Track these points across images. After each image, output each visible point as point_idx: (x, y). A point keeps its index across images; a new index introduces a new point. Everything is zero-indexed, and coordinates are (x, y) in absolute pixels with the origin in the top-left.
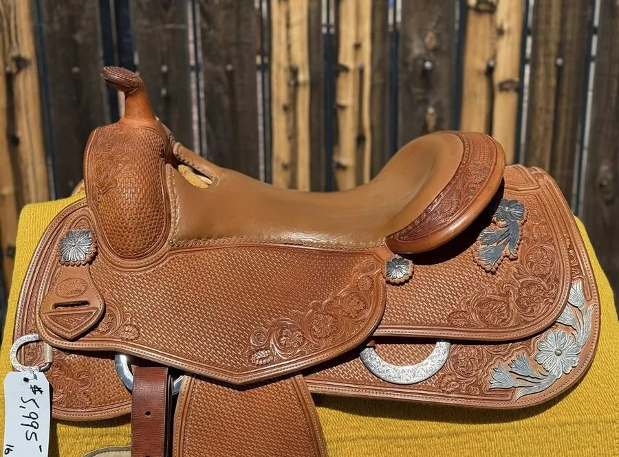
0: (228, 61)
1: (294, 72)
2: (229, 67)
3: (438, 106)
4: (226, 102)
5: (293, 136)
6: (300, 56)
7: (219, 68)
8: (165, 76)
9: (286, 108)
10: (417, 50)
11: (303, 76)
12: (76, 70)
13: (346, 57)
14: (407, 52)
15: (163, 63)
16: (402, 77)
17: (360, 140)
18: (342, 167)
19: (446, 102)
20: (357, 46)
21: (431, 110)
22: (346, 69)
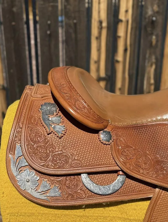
0: (75, 18)
1: (101, 22)
2: (75, 21)
3: (157, 36)
4: (73, 36)
5: (99, 50)
6: (103, 16)
7: (71, 22)
8: (49, 25)
9: (97, 38)
10: (150, 12)
11: (104, 24)
12: (13, 23)
13: (122, 16)
14: (146, 13)
15: (49, 20)
16: (144, 23)
17: (126, 50)
18: (118, 62)
19: (160, 34)
20: (127, 11)
21: (154, 37)
22: (121, 21)
